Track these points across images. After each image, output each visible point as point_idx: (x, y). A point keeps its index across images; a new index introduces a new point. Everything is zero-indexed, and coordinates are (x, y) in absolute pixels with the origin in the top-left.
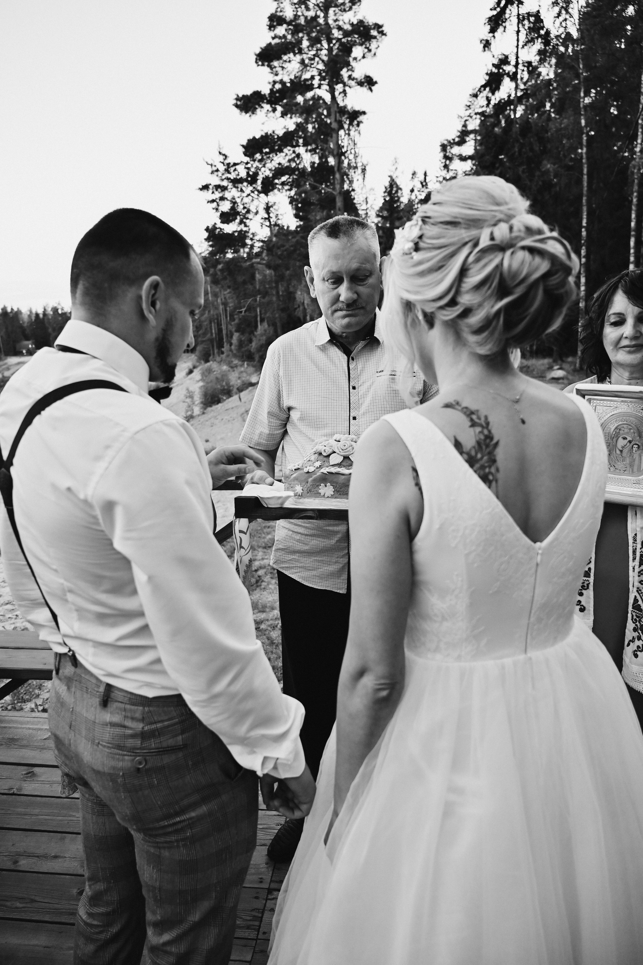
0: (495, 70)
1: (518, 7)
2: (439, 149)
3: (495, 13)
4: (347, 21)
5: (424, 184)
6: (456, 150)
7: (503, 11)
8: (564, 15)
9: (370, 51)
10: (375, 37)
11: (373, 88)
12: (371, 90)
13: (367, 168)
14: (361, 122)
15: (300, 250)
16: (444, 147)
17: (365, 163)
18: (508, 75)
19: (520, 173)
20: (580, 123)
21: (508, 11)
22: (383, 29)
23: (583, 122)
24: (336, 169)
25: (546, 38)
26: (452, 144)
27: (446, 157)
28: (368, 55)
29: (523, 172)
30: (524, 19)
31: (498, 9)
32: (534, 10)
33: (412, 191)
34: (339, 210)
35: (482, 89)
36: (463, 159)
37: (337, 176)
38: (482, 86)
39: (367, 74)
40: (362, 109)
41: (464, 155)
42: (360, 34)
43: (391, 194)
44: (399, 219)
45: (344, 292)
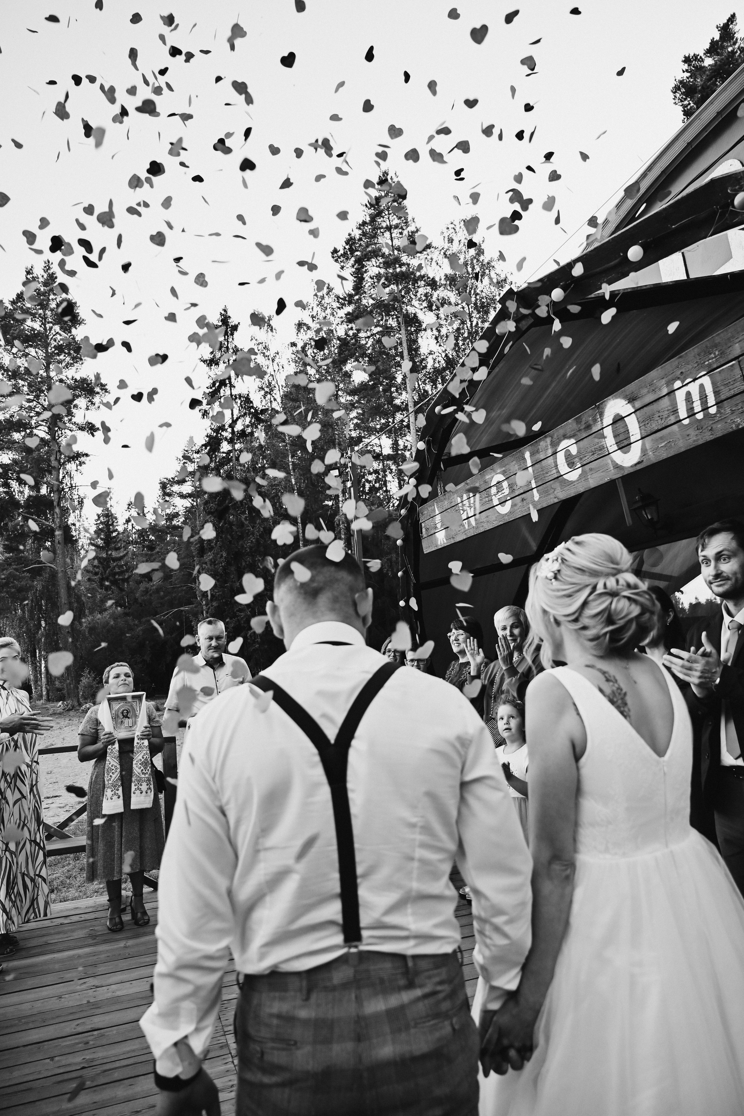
0: (214, 434)
1: (231, 390)
2: (158, 486)
3: (211, 390)
4: (70, 377)
6: (176, 488)
7: (218, 390)
8: (268, 397)
9: (93, 404)
10: (98, 393)
11: (94, 433)
12: (93, 436)
13: (85, 501)
14: (84, 463)
15: (13, 583)
16: (164, 486)
17: (82, 495)
18: (226, 439)
19: (243, 519)
20: (291, 482)
21: (222, 391)
22: (107, 387)
23: (293, 481)
24: (55, 503)
26: (173, 482)
27: (165, 494)
28: (92, 407)
29: (246, 519)
30: (236, 398)
31: (214, 388)
32: (245, 392)
33: (128, 521)
34: (59, 543)
35: (204, 447)
36: (182, 496)
37: (57, 510)
38: (203, 445)
39: (90, 422)
40: (85, 451)
41: (184, 493)
42: (83, 389)
43: (107, 524)
44: (117, 549)
45: (214, 643)
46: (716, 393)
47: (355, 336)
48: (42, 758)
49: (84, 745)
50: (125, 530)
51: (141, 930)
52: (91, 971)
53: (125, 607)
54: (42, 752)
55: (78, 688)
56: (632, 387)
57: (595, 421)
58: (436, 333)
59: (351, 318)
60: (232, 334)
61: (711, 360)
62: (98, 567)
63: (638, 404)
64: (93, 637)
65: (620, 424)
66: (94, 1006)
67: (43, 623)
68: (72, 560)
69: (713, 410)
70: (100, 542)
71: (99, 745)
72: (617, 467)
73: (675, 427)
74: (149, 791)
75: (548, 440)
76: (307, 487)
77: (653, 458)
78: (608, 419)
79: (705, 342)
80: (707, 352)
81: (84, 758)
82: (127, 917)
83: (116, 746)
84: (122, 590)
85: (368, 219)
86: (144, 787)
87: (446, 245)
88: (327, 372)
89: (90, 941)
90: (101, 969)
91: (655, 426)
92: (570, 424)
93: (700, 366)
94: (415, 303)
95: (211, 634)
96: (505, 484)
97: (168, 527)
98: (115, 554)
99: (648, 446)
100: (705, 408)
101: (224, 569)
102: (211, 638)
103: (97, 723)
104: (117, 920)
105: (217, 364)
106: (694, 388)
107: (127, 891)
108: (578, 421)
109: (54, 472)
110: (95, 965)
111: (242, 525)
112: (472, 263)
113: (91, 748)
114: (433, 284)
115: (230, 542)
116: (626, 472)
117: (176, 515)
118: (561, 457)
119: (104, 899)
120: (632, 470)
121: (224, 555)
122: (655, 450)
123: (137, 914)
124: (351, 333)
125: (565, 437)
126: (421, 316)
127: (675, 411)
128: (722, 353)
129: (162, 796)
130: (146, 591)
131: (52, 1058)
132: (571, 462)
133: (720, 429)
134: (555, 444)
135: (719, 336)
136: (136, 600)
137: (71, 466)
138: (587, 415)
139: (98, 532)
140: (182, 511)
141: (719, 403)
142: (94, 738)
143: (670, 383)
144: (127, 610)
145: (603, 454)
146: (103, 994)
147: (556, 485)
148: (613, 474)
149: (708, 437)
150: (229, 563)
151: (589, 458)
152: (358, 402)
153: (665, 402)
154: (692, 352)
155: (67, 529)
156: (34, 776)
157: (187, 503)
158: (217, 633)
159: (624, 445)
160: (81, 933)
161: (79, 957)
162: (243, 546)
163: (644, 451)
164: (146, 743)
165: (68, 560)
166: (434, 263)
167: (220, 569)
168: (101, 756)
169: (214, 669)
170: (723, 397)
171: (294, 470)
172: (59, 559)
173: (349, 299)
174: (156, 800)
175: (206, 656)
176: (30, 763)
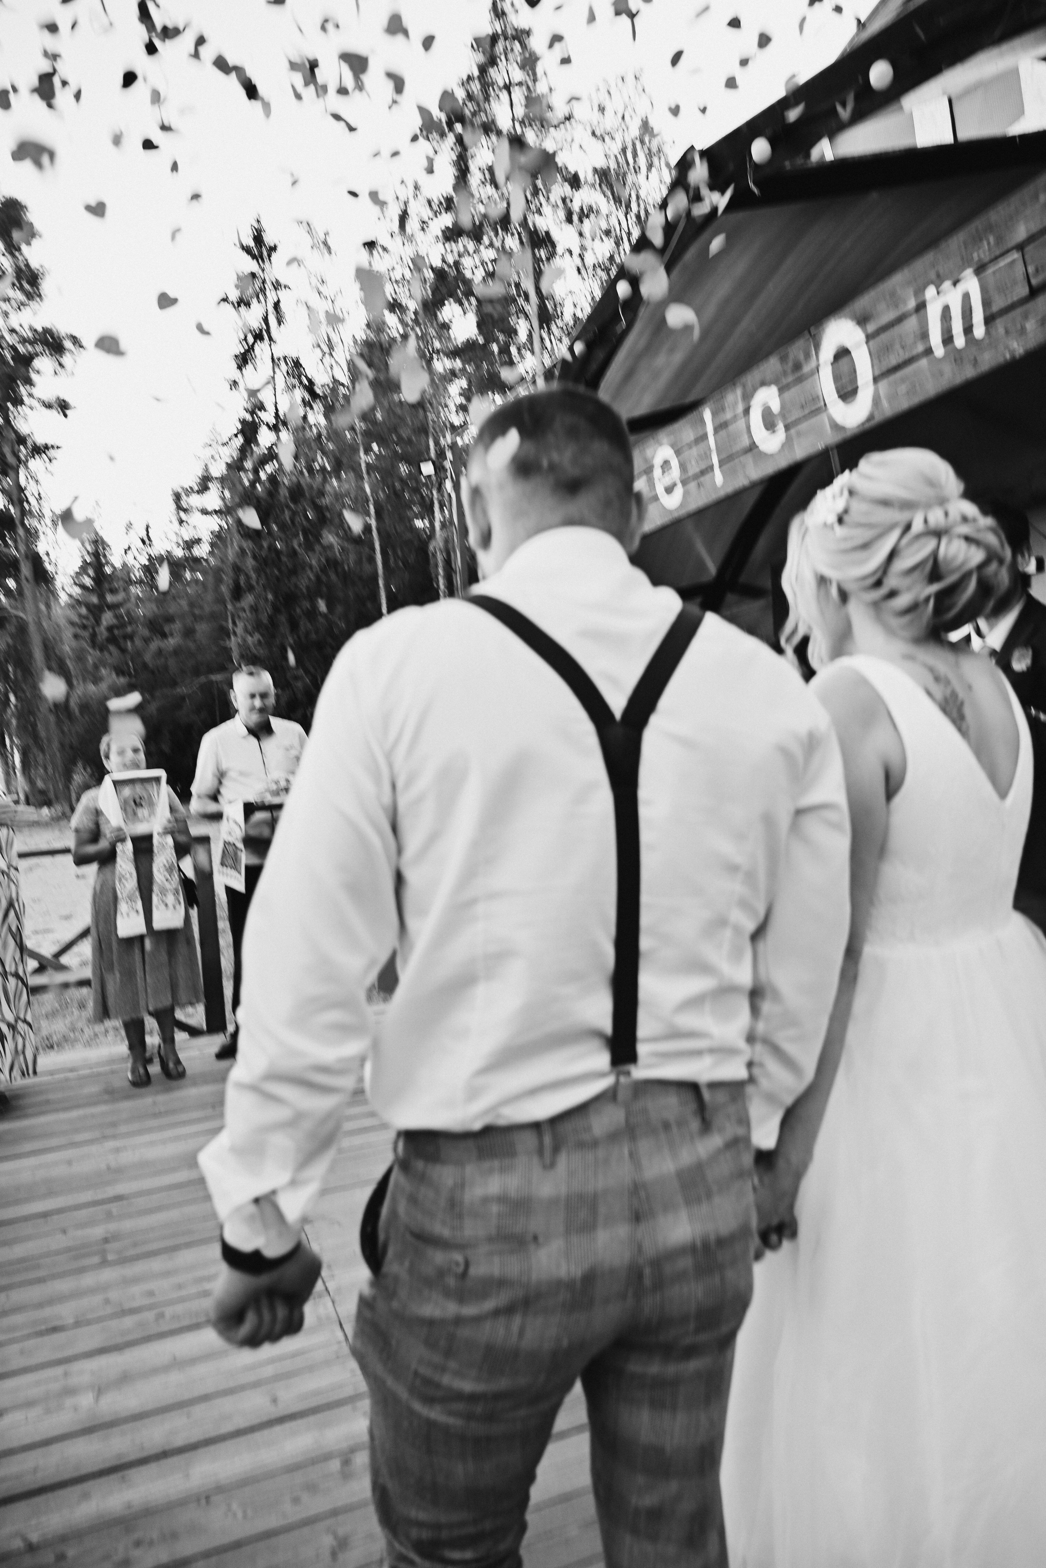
0: (248, 417)
1: (270, 345)
2: (170, 497)
3: (240, 349)
4: (24, 325)
5: (147, 541)
6: (195, 501)
7: (251, 348)
8: (327, 360)
9: (62, 366)
10: (69, 350)
11: (68, 412)
12: (66, 416)
14: (55, 459)
16: (177, 497)
18: (267, 425)
20: (365, 490)
21: (257, 349)
22: (80, 341)
23: (368, 489)
24: (17, 522)
25: (310, 388)
26: (189, 491)
27: (179, 508)
28: (61, 372)
30: (279, 361)
31: (245, 346)
32: (292, 353)
33: (128, 550)
34: (27, 582)
35: (234, 438)
36: (205, 512)
37: (21, 531)
38: (233, 435)
39: (62, 397)
40: (55, 442)
41: (206, 507)
42: (45, 343)
43: (96, 555)
44: (113, 591)
45: (258, 703)
46: (986, 303)
47: (457, 264)
48: (23, 864)
49: (80, 843)
50: (125, 565)
51: (174, 1083)
52: (109, 1132)
53: (130, 675)
54: (22, 856)
55: (68, 788)
56: (863, 302)
57: (807, 356)
58: (578, 261)
59: (452, 234)
60: (269, 256)
61: (982, 253)
62: (86, 618)
63: (871, 327)
64: (87, 718)
65: (844, 361)
66: (117, 1173)
67: (12, 698)
68: (48, 606)
69: (979, 331)
70: (88, 581)
71: (103, 844)
72: (836, 426)
73: (924, 362)
74: (178, 906)
75: (739, 392)
76: (388, 497)
77: (888, 410)
78: (827, 352)
79: (977, 224)
80: (977, 239)
81: (81, 860)
82: (155, 1069)
83: (129, 845)
84: (123, 650)
85: (476, 73)
86: (170, 899)
87: (596, 115)
88: (416, 321)
89: (106, 1097)
90: (123, 1129)
91: (893, 361)
92: (772, 365)
93: (965, 263)
94: (546, 209)
95: (253, 691)
96: (675, 463)
97: (186, 559)
98: (110, 598)
99: (882, 392)
100: (968, 330)
101: (270, 618)
102: (253, 696)
103: (98, 813)
104: (142, 1071)
105: (248, 305)
106: (953, 297)
107: (153, 1040)
108: (783, 359)
109: (11, 473)
110: (114, 1125)
111: (294, 553)
112: (634, 145)
113: (91, 849)
114: (575, 182)
115: (278, 579)
116: (849, 434)
117: (198, 541)
118: (756, 416)
119: (122, 1048)
120: (856, 431)
121: (270, 597)
122: (892, 397)
123: (168, 1065)
124: (451, 260)
125: (763, 383)
126: (555, 235)
127: (924, 335)
128: (999, 240)
129: (194, 913)
130: (160, 652)
131: (64, 1232)
132: (769, 424)
133: (988, 361)
134: (747, 397)
135: (996, 214)
136: (145, 665)
137: (36, 464)
138: (796, 350)
139: (84, 569)
140: (206, 537)
141: (989, 320)
142: (95, 835)
143: (920, 291)
144: (133, 680)
145: (817, 408)
146: (127, 1158)
147: (748, 459)
148: (830, 438)
149: (969, 373)
150: (276, 609)
151: (795, 414)
152: (463, 370)
153: (912, 323)
154: (956, 242)
155: (36, 561)
156: (13, 887)
157: (214, 523)
158: (262, 689)
159: (847, 393)
160: (93, 1089)
161: (93, 1116)
162: (296, 586)
163: (876, 401)
164: (170, 840)
165: (43, 607)
166: (576, 146)
167: (265, 620)
168: (107, 859)
169: (259, 739)
170: (995, 308)
171: (368, 473)
172: (29, 604)
173: (449, 204)
174: (187, 919)
175: (246, 721)
176: (6, 869)
